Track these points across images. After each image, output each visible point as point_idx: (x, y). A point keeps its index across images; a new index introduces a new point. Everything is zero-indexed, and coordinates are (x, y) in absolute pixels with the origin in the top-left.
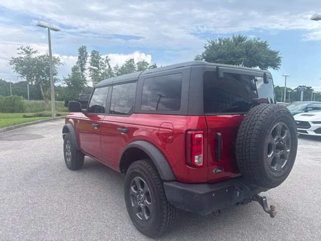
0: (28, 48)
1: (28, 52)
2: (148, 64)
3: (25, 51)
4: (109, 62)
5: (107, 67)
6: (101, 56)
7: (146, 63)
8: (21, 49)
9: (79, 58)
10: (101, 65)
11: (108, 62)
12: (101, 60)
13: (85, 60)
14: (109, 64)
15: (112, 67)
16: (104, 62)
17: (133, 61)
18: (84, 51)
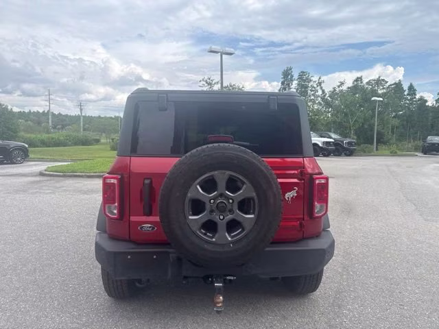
0: (209, 79)
1: (209, 84)
2: (387, 82)
3: (207, 83)
4: (322, 85)
5: (320, 93)
6: (312, 78)
7: (383, 80)
8: (203, 80)
9: (283, 83)
10: (311, 91)
11: (320, 85)
12: (312, 83)
13: (289, 86)
14: (321, 88)
15: (326, 91)
16: (315, 86)
17: (361, 80)
18: (289, 74)
